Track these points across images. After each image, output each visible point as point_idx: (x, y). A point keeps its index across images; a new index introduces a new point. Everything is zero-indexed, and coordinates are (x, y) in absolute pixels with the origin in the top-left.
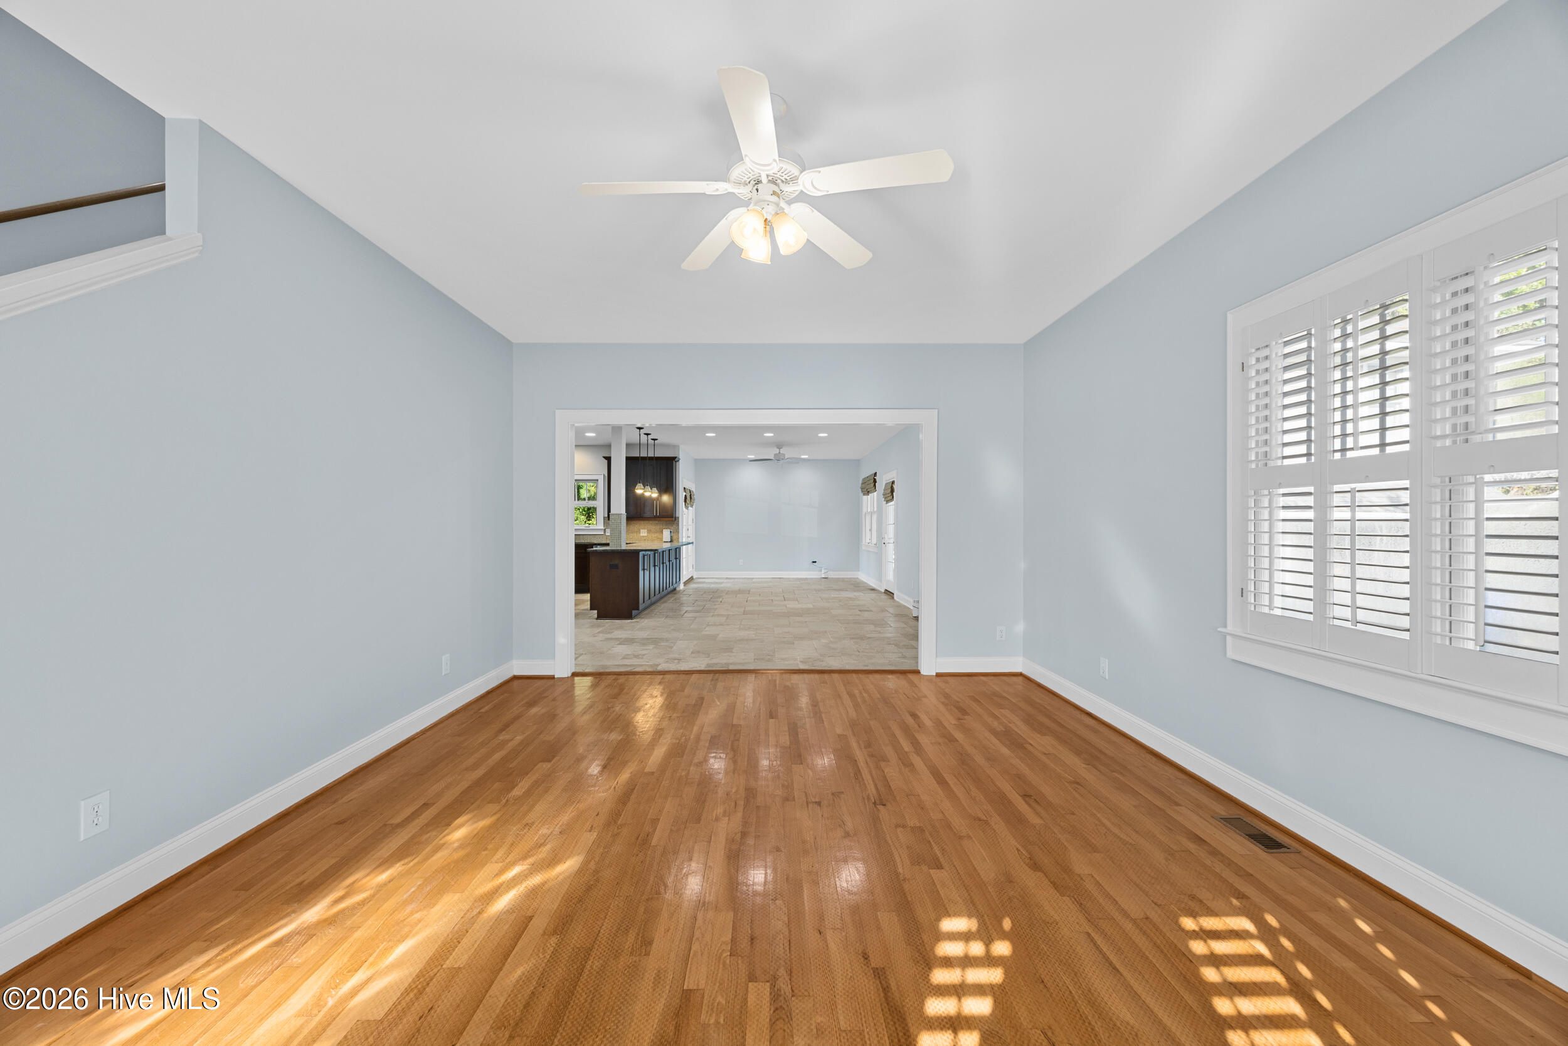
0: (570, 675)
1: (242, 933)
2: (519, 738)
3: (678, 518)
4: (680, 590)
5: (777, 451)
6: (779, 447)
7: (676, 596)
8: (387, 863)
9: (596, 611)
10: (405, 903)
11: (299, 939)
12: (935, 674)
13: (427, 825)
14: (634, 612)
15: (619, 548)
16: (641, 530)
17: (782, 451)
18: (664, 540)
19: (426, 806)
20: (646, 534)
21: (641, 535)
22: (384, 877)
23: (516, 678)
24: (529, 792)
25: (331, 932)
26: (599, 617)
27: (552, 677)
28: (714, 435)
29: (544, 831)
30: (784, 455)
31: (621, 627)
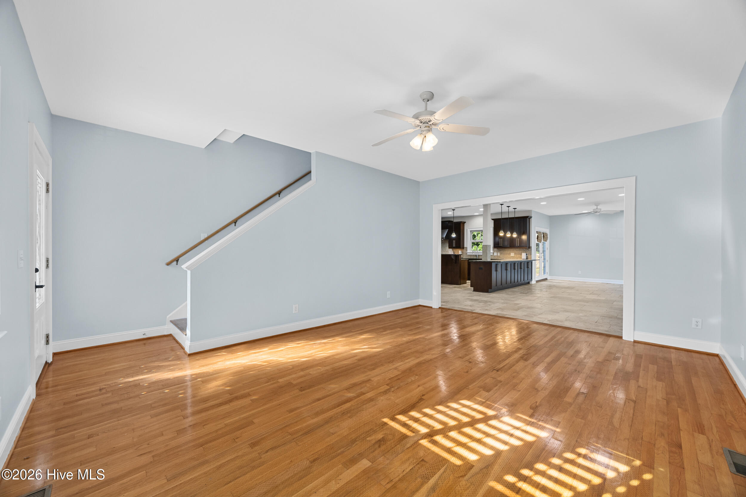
0: (438, 308)
1: (311, 340)
2: (401, 321)
3: (531, 247)
4: (532, 284)
5: (595, 207)
6: (597, 204)
7: (529, 286)
8: (343, 337)
9: (473, 288)
10: (340, 345)
11: (318, 344)
12: (633, 341)
13: (358, 333)
14: (490, 290)
15: (486, 261)
16: (511, 253)
17: (599, 207)
18: (522, 258)
19: (362, 330)
20: (514, 255)
21: (511, 255)
22: (340, 339)
23: (420, 306)
24: (386, 334)
25: (323, 345)
26: (474, 290)
27: (431, 307)
28: (546, 203)
29: (380, 342)
30: (600, 209)
31: (480, 296)
